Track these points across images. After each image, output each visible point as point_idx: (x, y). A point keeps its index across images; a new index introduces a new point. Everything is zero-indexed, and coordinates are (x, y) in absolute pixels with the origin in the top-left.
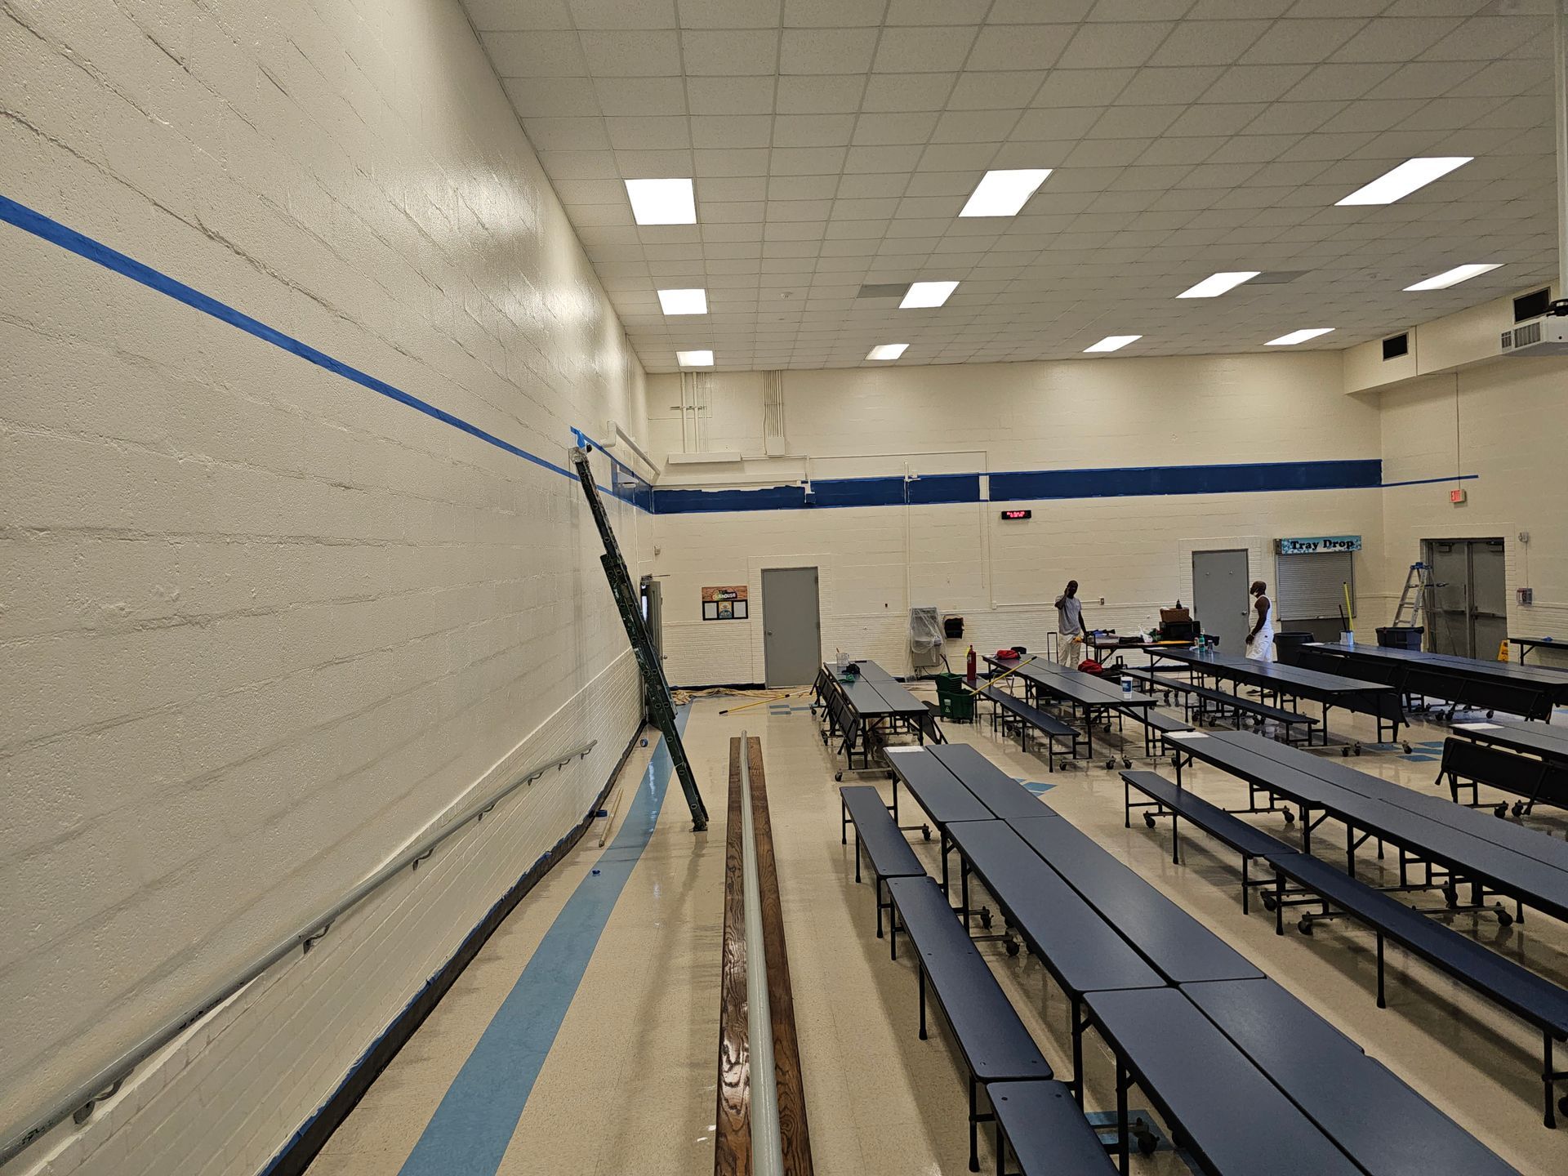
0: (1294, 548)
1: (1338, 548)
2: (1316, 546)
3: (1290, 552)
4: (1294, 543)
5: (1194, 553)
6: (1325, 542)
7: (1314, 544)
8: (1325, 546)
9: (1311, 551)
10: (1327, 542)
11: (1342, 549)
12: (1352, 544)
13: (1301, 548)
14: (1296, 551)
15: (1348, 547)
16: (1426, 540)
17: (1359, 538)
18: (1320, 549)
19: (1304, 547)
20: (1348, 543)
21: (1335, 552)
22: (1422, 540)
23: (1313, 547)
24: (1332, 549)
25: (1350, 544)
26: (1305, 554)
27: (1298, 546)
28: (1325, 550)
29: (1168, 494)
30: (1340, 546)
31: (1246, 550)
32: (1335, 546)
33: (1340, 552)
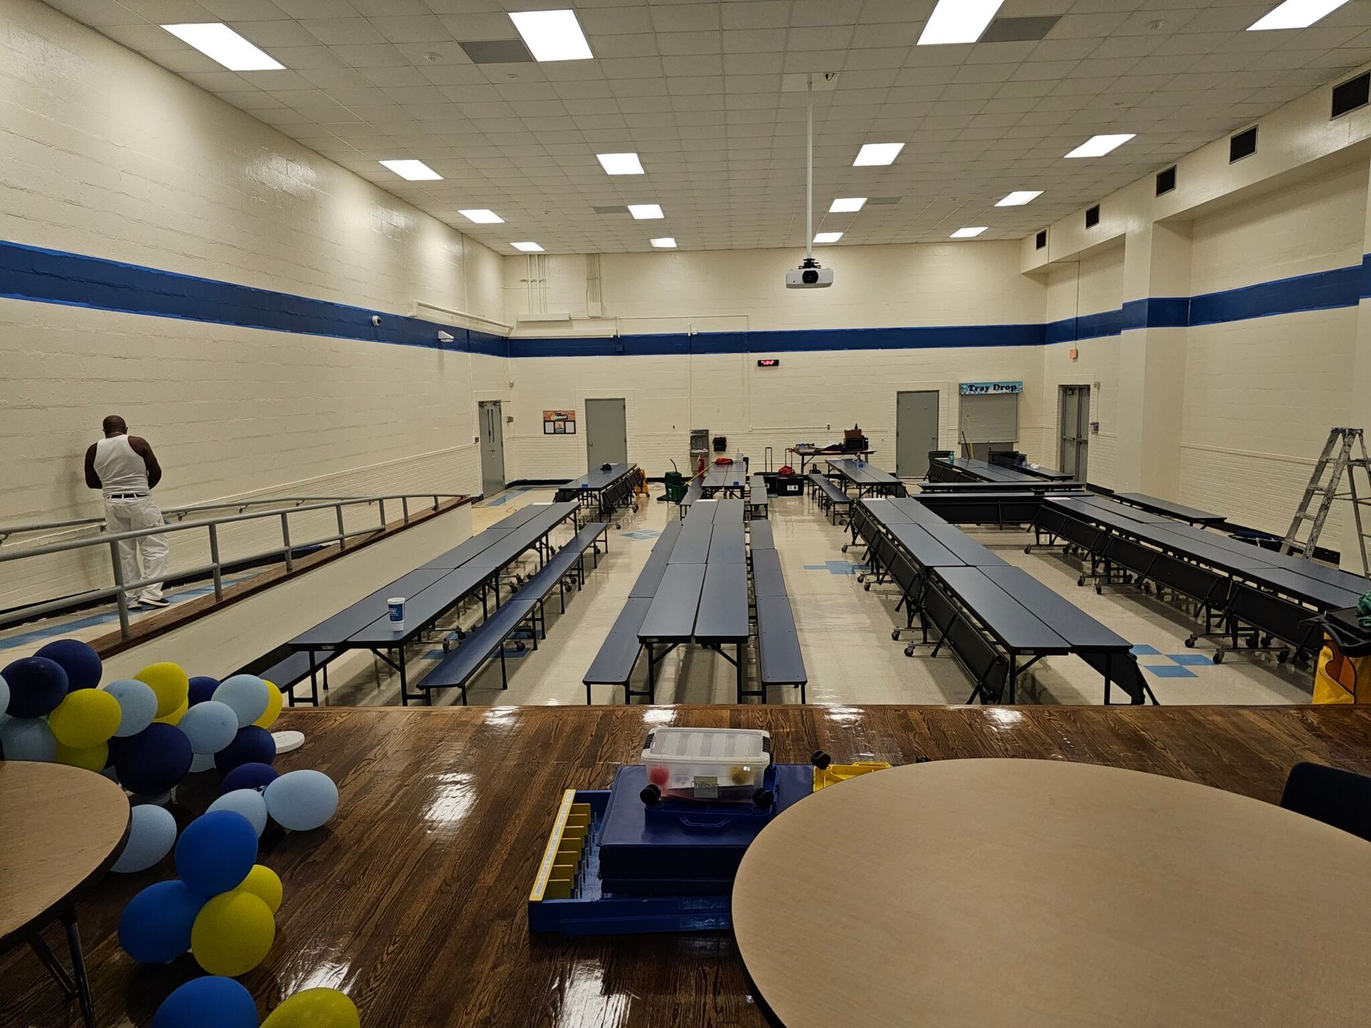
0: (971, 390)
1: (1004, 391)
2: (987, 388)
3: (967, 393)
4: (971, 386)
5: (899, 393)
6: (995, 386)
7: (986, 387)
8: (995, 389)
9: (983, 392)
10: (996, 386)
11: (1007, 391)
12: (1015, 388)
13: (976, 390)
14: (972, 392)
15: (1012, 390)
16: (1063, 386)
17: (1020, 383)
18: (991, 391)
19: (979, 389)
20: (1012, 387)
21: (1002, 394)
22: (1059, 386)
23: (985, 389)
24: (1000, 392)
25: (1014, 388)
26: (978, 394)
27: (974, 388)
28: (995, 392)
29: (882, 348)
30: (1006, 389)
31: (938, 391)
32: (1002, 389)
33: (1006, 393)
